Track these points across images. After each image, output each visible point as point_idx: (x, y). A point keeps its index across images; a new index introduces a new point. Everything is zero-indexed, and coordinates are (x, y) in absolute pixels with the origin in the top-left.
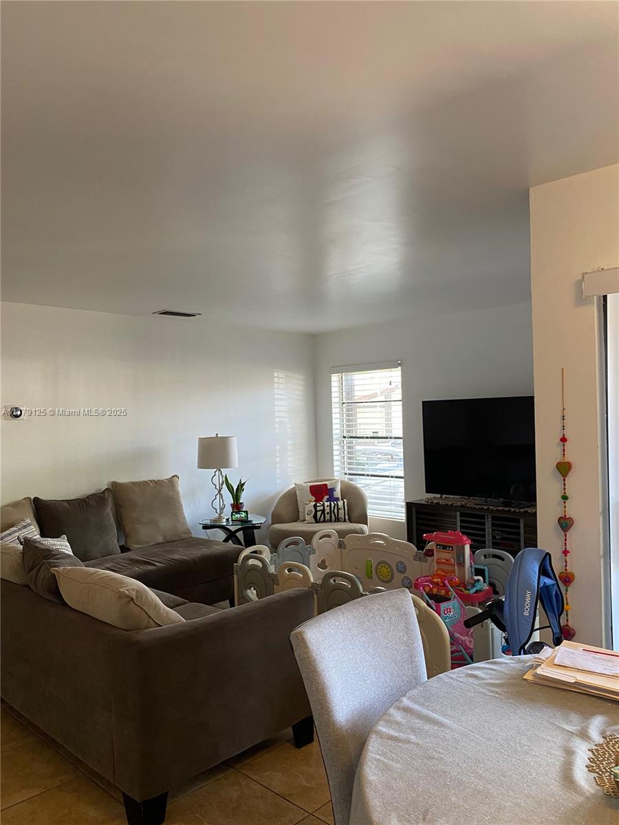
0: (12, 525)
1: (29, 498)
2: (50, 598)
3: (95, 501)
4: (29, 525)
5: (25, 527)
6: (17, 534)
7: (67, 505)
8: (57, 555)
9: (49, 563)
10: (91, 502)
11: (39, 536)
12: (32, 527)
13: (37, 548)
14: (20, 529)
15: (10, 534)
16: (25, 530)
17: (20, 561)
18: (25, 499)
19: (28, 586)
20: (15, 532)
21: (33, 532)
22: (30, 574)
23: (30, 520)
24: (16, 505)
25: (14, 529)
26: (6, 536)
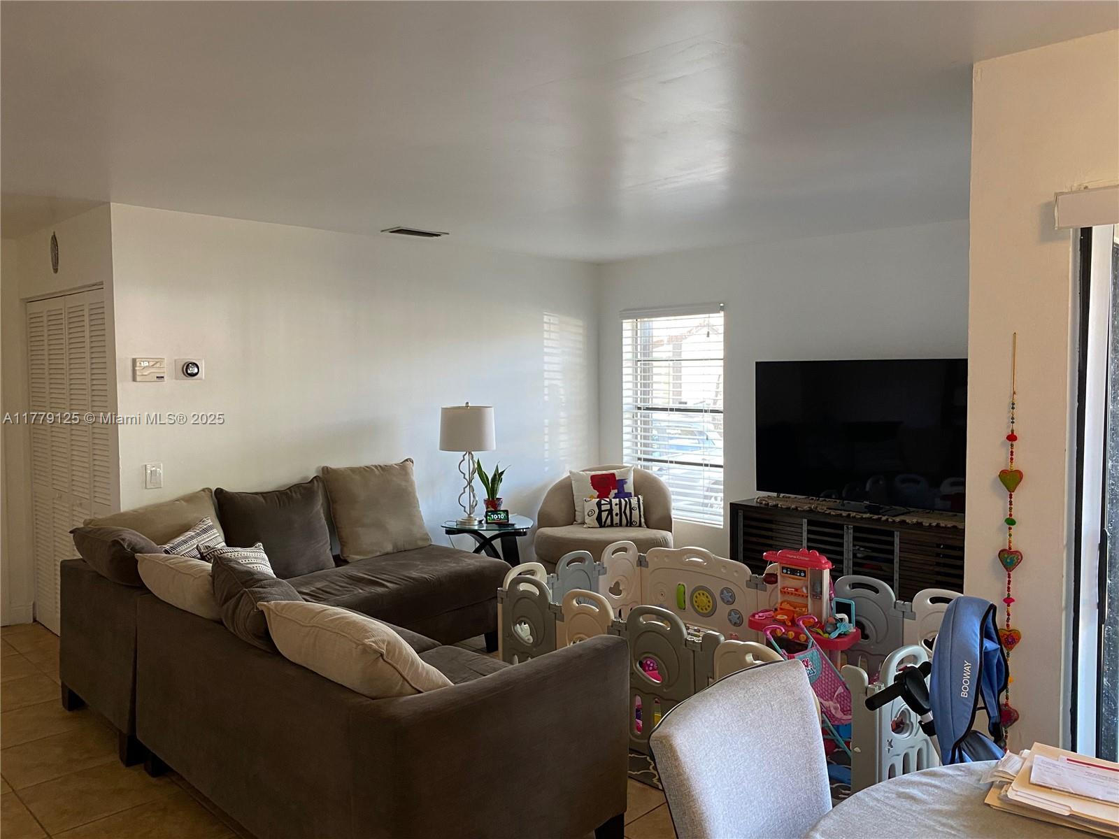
0: (186, 528)
1: (210, 490)
2: (256, 643)
3: (300, 494)
4: (211, 528)
5: (205, 531)
6: (195, 541)
7: (262, 499)
8: (261, 580)
9: (253, 593)
10: (294, 494)
11: (224, 544)
12: (215, 531)
13: (233, 569)
14: (198, 535)
15: (185, 542)
16: (205, 536)
17: (208, 587)
18: (204, 490)
19: (220, 622)
20: (192, 538)
21: (215, 538)
22: (225, 606)
23: (211, 520)
24: (191, 499)
25: (191, 533)
26: (179, 545)
